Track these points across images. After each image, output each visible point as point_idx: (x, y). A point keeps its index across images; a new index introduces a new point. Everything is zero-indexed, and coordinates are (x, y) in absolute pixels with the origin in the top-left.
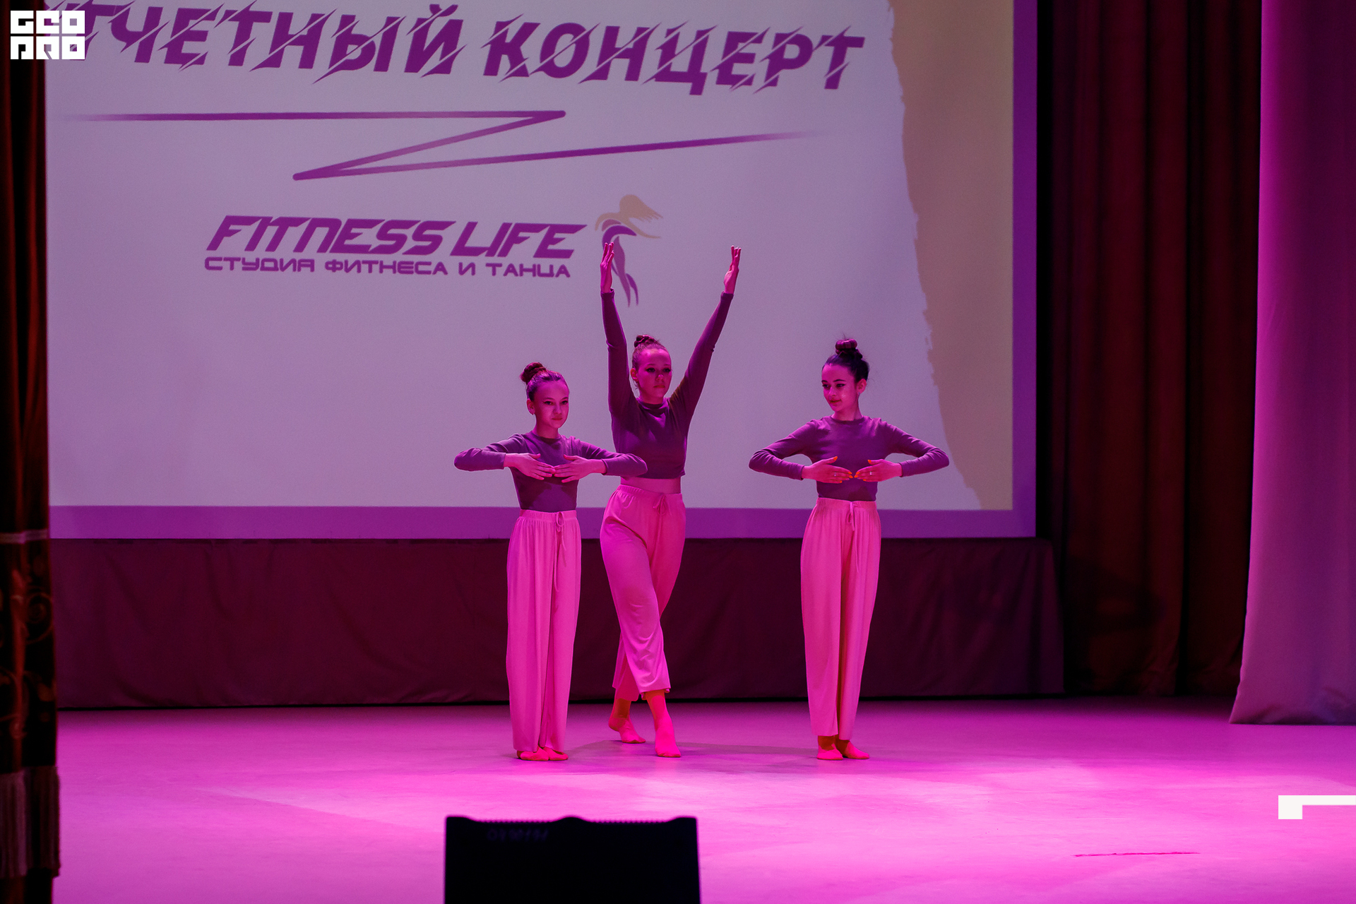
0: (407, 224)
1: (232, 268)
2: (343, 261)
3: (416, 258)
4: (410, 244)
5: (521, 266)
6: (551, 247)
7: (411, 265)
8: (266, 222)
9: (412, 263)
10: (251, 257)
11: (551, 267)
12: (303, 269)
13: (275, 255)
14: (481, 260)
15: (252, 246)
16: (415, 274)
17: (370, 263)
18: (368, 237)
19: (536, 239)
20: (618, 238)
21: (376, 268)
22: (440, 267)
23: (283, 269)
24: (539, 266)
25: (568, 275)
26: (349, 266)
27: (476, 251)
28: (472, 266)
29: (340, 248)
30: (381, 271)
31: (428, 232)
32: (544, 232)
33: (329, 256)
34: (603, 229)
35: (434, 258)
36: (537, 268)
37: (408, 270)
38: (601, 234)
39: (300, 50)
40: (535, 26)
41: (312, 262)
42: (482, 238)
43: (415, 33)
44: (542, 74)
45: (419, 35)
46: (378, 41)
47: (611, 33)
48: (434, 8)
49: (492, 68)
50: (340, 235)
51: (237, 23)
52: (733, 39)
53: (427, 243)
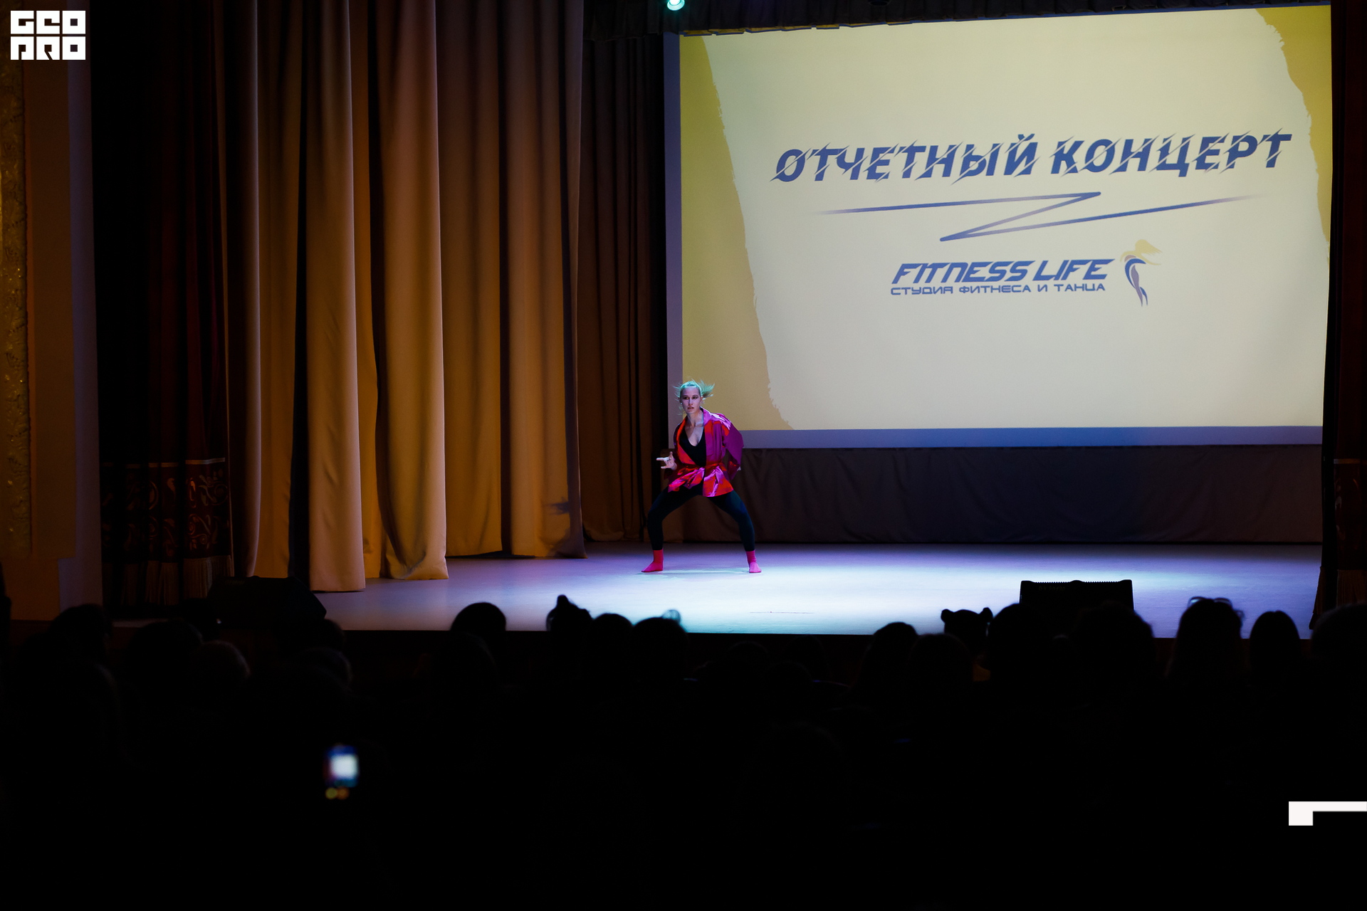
0: (1006, 264)
1: (906, 293)
2: (969, 287)
3: (1012, 283)
4: (1009, 275)
5: (1075, 285)
6: (1093, 273)
7: (1008, 287)
8: (925, 266)
9: (1010, 286)
10: (916, 287)
11: (1094, 285)
12: (946, 292)
13: (931, 285)
14: (1051, 283)
15: (917, 280)
16: (1012, 292)
17: (985, 287)
18: (984, 272)
19: (1084, 269)
20: (1134, 266)
21: (988, 289)
22: (1027, 288)
23: (935, 293)
25: (1104, 289)
26: (973, 289)
27: (1048, 278)
28: (1046, 286)
29: (968, 279)
30: (992, 292)
31: (1019, 268)
32: (1089, 265)
33: (961, 284)
35: (1023, 283)
36: (1085, 286)
37: (1006, 290)
38: (1124, 264)
39: (942, 166)
40: (1082, 142)
41: (952, 288)
42: (1051, 270)
43: (1010, 153)
44: (1086, 170)
45: (1012, 154)
46: (988, 158)
47: (1129, 143)
48: (1021, 137)
49: (1056, 169)
50: (967, 272)
51: (906, 154)
52: (1206, 141)
53: (1019, 274)
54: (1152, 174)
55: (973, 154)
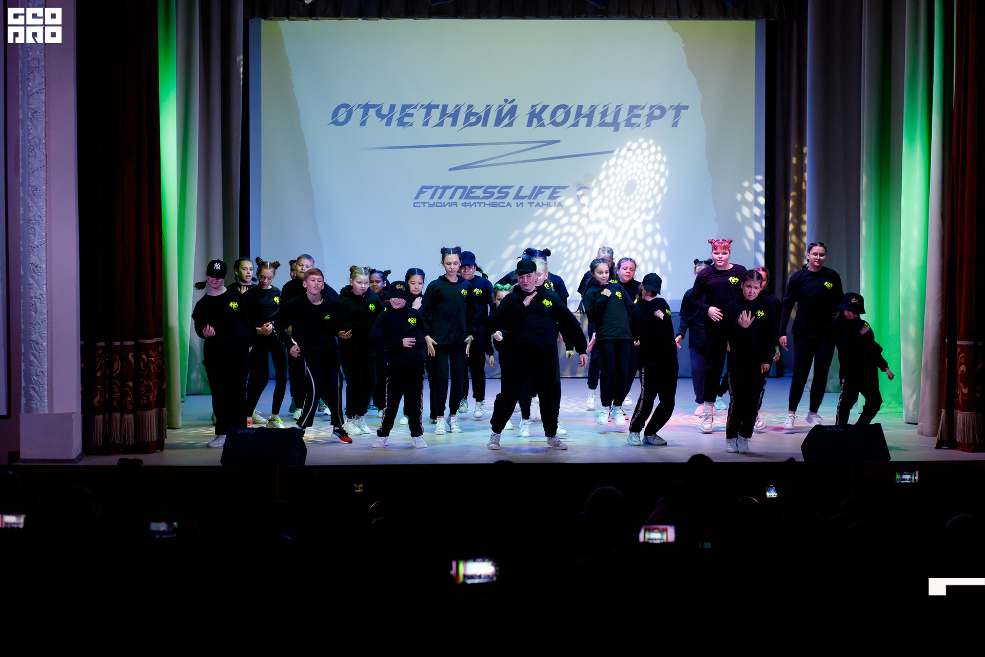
0: (495, 187)
1: (424, 206)
2: (469, 203)
3: (499, 201)
4: (496, 195)
5: (542, 203)
6: (554, 195)
7: (496, 204)
8: (438, 188)
10: (432, 202)
11: (555, 203)
12: (453, 206)
13: (442, 201)
14: (525, 201)
15: (432, 198)
16: (498, 207)
17: (480, 203)
18: (479, 193)
19: (548, 192)
21: (482, 205)
22: (509, 204)
23: (445, 206)
24: (550, 203)
25: (561, 206)
26: (471, 204)
27: (523, 198)
28: (522, 203)
29: (468, 197)
30: (484, 206)
31: (504, 190)
32: (551, 189)
33: (463, 201)
34: (577, 187)
35: (506, 200)
36: (548, 203)
37: (496, 206)
38: (576, 189)
39: (452, 118)
40: (548, 106)
41: (456, 203)
42: (526, 192)
43: (498, 111)
44: (551, 125)
45: (500, 112)
46: (483, 114)
47: (580, 108)
48: (506, 101)
49: (530, 124)
50: (467, 192)
51: (426, 109)
52: (632, 108)
53: (503, 195)
54: (595, 129)
55: (472, 111)
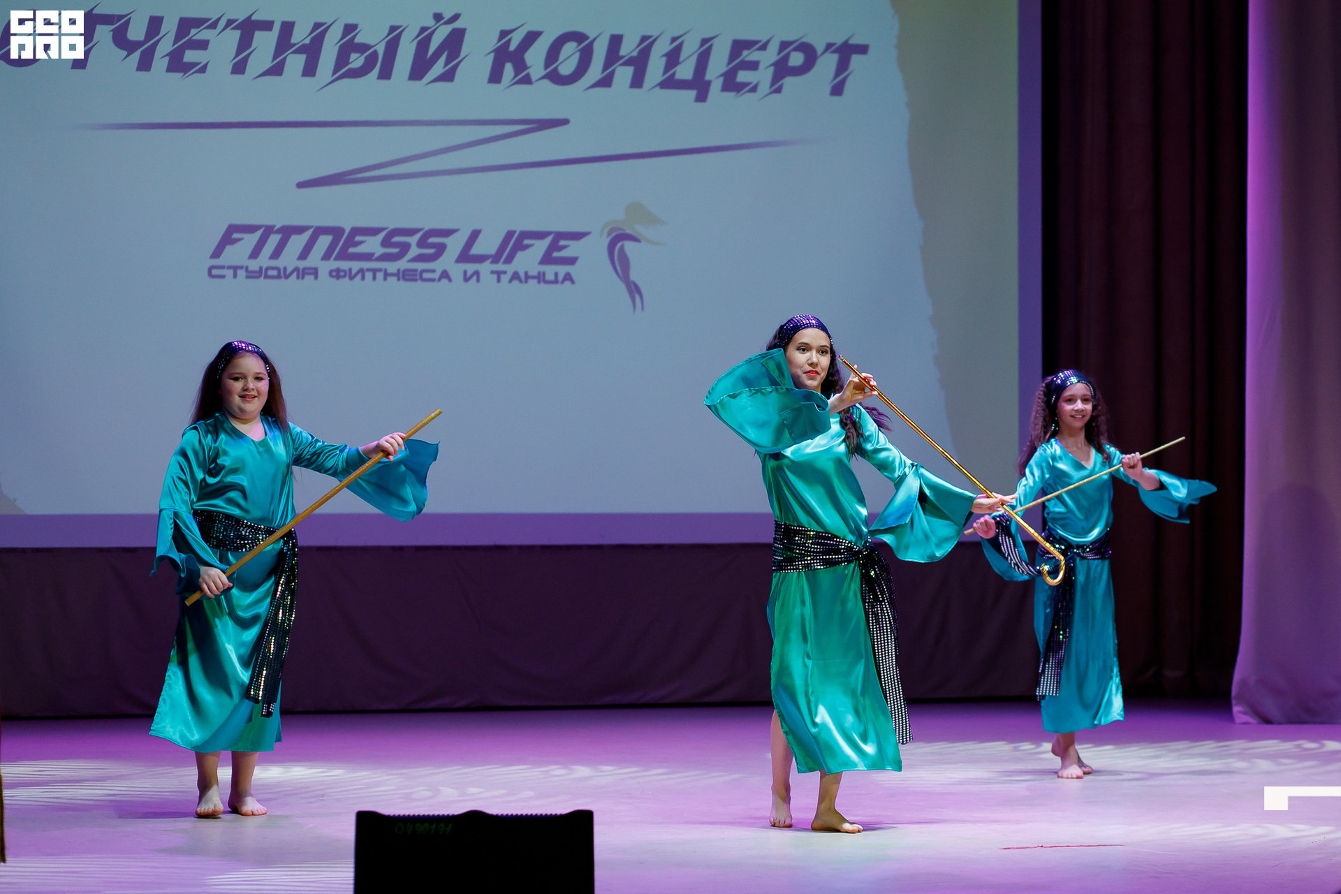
0: (411, 232)
1: (235, 276)
2: (347, 269)
3: (420, 266)
4: (414, 251)
5: (526, 273)
6: (556, 254)
7: (413, 273)
8: (269, 230)
9: (416, 270)
10: (254, 265)
11: (556, 274)
12: (307, 277)
13: (279, 262)
14: (485, 268)
15: (255, 254)
16: (419, 282)
17: (375, 271)
18: (372, 245)
19: (541, 246)
20: (622, 247)
21: (380, 275)
22: (445, 275)
23: (287, 277)
24: (544, 274)
25: (573, 282)
26: (353, 273)
27: (480, 259)
28: (477, 273)
29: (344, 256)
30: (385, 279)
31: (432, 240)
32: (548, 240)
33: (333, 264)
34: (608, 237)
35: (439, 265)
36: (541, 276)
37: (410, 277)
38: (606, 241)
39: (302, 57)
40: (539, 33)
41: (316, 269)
42: (486, 245)
43: (419, 42)
44: (546, 82)
45: (423, 44)
46: (381, 49)
47: (615, 41)
48: (437, 17)
49: (495, 76)
50: (343, 243)
51: (239, 32)
52: (738, 46)
53: (431, 251)
54: (652, 96)
55: (356, 41)
